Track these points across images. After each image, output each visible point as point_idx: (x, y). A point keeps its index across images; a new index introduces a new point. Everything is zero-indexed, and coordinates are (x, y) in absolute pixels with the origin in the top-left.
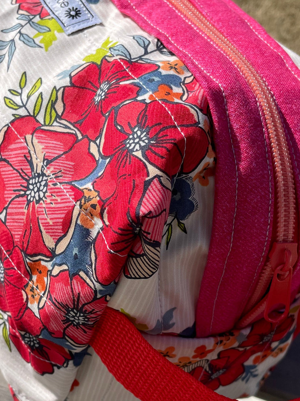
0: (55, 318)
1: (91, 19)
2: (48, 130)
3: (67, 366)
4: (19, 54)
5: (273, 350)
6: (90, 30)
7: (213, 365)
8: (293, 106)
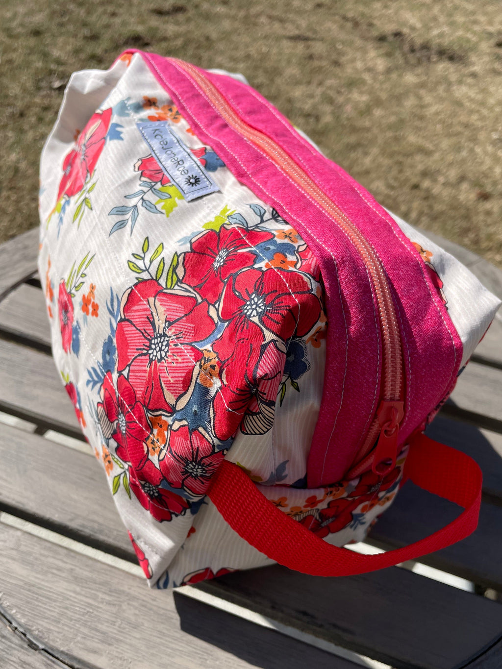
0: (175, 471)
1: (209, 186)
2: (169, 293)
3: (184, 515)
4: (141, 220)
5: (380, 499)
6: (208, 197)
7: (323, 515)
8: (400, 272)
